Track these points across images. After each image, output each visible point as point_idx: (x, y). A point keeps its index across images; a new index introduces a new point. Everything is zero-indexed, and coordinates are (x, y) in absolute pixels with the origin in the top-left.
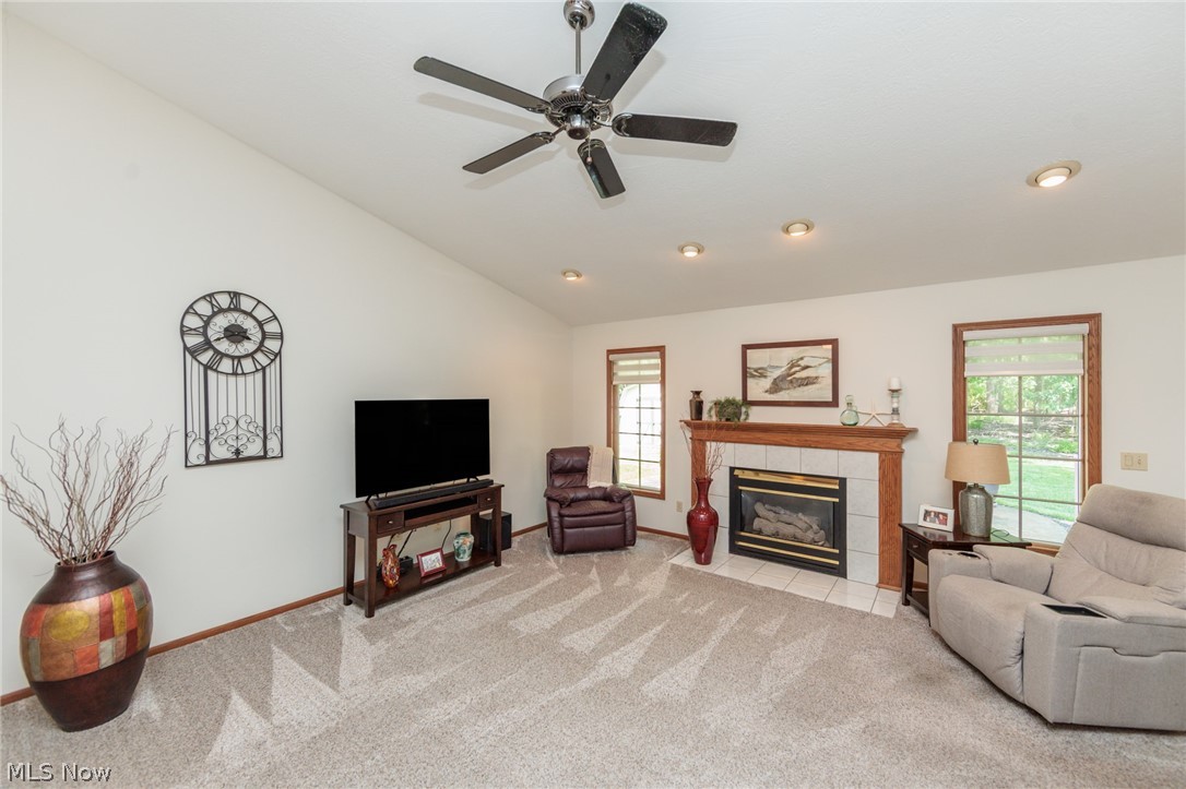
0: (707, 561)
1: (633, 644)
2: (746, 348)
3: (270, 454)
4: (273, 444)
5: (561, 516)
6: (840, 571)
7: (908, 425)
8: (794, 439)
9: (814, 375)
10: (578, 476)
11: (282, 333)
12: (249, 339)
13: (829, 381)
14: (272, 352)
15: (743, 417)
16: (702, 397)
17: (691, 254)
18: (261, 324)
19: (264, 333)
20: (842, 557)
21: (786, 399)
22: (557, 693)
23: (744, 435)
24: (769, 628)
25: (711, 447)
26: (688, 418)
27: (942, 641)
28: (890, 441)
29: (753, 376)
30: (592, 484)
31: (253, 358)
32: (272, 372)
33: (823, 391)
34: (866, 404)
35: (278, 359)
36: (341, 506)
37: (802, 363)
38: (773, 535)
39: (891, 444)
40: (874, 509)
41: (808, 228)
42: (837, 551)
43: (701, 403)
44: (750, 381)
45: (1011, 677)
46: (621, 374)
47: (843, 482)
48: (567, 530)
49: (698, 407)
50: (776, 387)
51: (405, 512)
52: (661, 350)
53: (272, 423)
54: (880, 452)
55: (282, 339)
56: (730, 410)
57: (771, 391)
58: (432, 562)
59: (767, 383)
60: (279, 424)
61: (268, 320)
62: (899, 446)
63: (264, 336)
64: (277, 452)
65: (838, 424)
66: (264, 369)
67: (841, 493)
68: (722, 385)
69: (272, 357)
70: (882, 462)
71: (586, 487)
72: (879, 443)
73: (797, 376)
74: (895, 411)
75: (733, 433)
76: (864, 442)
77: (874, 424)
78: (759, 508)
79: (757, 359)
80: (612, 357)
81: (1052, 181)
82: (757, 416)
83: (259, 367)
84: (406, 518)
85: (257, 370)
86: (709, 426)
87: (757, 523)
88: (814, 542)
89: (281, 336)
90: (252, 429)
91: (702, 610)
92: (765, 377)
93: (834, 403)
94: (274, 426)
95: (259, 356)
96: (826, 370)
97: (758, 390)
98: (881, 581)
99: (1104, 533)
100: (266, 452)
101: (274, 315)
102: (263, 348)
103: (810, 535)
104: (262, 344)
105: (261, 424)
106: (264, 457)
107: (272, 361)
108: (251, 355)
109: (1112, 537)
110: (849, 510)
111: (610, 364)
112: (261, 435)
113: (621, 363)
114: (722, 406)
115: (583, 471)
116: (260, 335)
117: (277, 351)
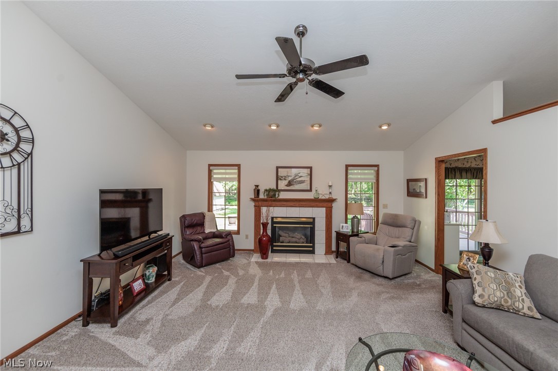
0: (266, 258)
1: (271, 294)
2: (278, 168)
3: (23, 229)
4: (25, 222)
5: (201, 248)
6: (313, 252)
7: (334, 198)
8: (297, 204)
9: (304, 180)
10: (199, 228)
11: (33, 138)
12: (8, 140)
13: (309, 182)
14: (26, 152)
15: (277, 196)
16: (259, 188)
17: (274, 128)
18: (17, 131)
19: (19, 137)
20: (313, 247)
21: (293, 188)
22: (262, 321)
23: (278, 203)
24: (309, 275)
25: (264, 210)
26: (253, 197)
27: (356, 266)
28: (327, 203)
29: (281, 179)
30: (207, 231)
31: (11, 156)
32: (25, 168)
33: (306, 186)
34: (321, 190)
35: (30, 158)
36: (81, 261)
37: (300, 175)
38: (288, 243)
39: (329, 204)
40: (324, 228)
41: (320, 126)
42: (312, 245)
43: (258, 191)
44: (279, 181)
45: (380, 270)
46: (215, 176)
47: (314, 219)
48: (203, 255)
49: (257, 192)
50: (290, 184)
51: (133, 257)
52: (239, 166)
53: (25, 206)
54: (326, 207)
55: (33, 143)
56: (272, 193)
57: (287, 186)
58: (138, 286)
59: (286, 182)
60: (30, 207)
61: (23, 128)
62: (332, 205)
63: (20, 139)
64: (28, 228)
65: (313, 198)
66: (19, 164)
67: (313, 223)
68: (268, 183)
69: (26, 156)
70: (326, 211)
71: (205, 233)
72: (325, 204)
73: (298, 180)
74: (330, 193)
75: (273, 203)
76: (321, 204)
77: (323, 198)
78: (281, 233)
79: (282, 172)
80: (211, 168)
81: (385, 127)
82: (283, 196)
83: (15, 163)
84: (133, 261)
85: (14, 165)
86: (263, 200)
87: (281, 239)
88: (303, 243)
89: (32, 141)
90: (9, 211)
91: (283, 275)
92: (285, 180)
93: (311, 190)
94: (26, 208)
95: (15, 155)
96: (308, 179)
97: (282, 185)
98: (326, 253)
99: (387, 226)
100: (19, 228)
101: (27, 125)
102: (19, 149)
103: (302, 240)
104: (17, 145)
105: (16, 207)
106: (18, 232)
107: (26, 158)
108: (9, 154)
109: (389, 227)
110: (316, 229)
111: (210, 172)
112: (16, 215)
113: (215, 171)
114: (268, 191)
115: (202, 225)
116: (16, 139)
117: (29, 152)
